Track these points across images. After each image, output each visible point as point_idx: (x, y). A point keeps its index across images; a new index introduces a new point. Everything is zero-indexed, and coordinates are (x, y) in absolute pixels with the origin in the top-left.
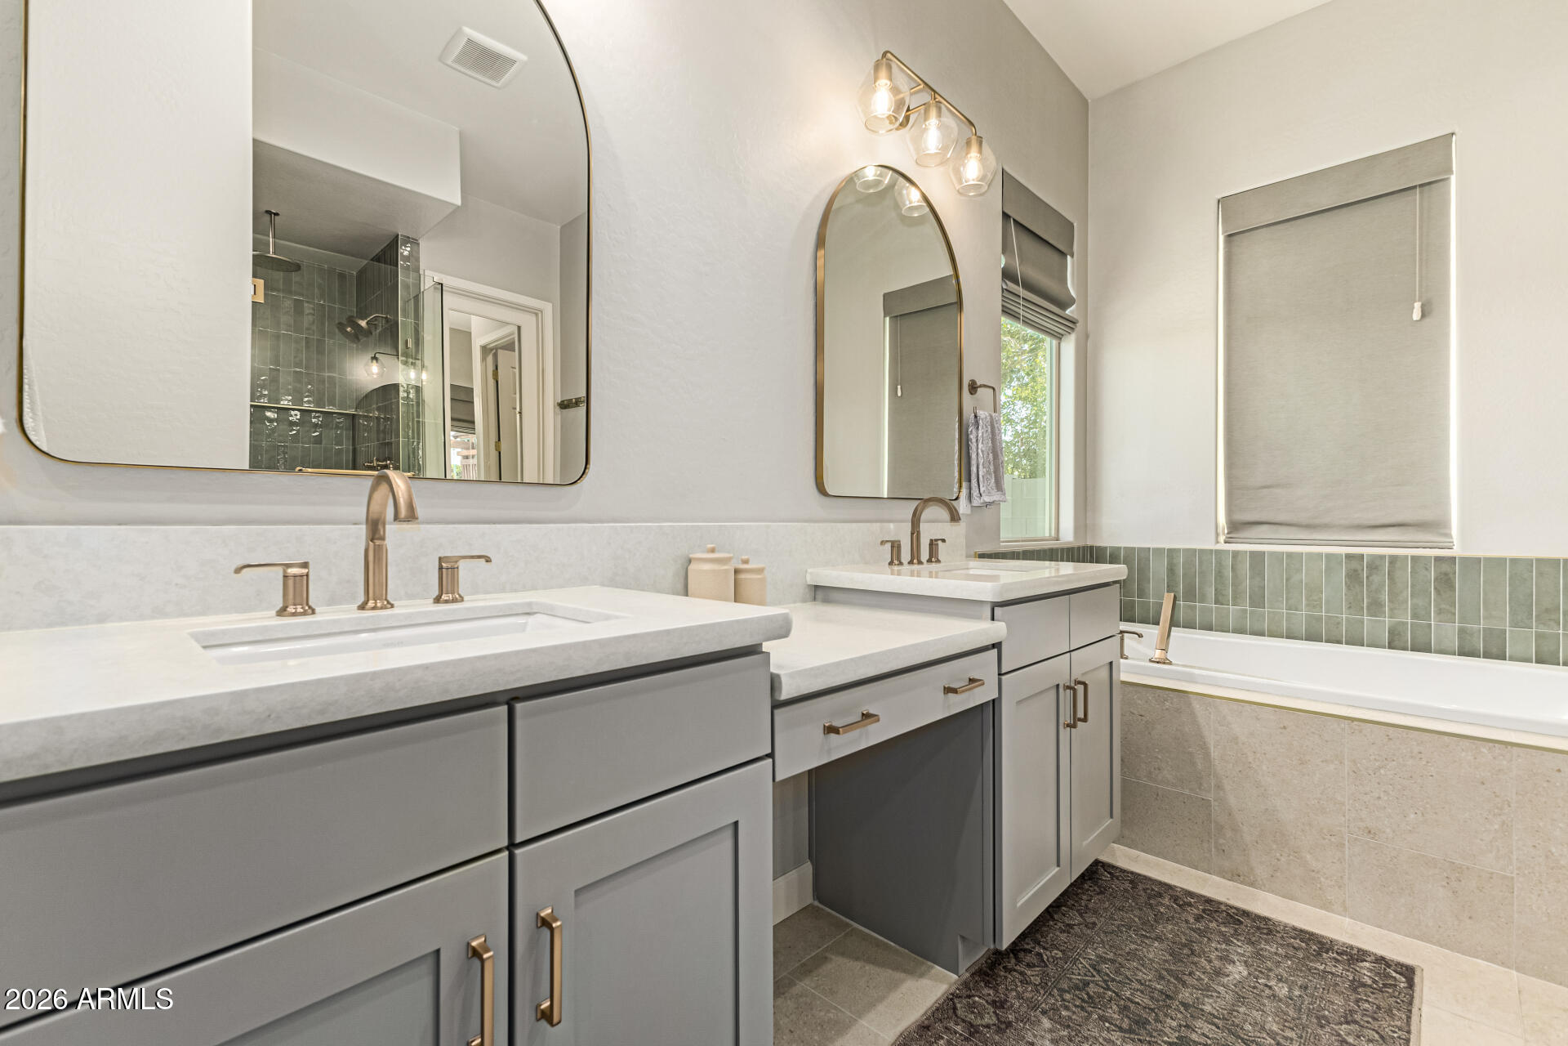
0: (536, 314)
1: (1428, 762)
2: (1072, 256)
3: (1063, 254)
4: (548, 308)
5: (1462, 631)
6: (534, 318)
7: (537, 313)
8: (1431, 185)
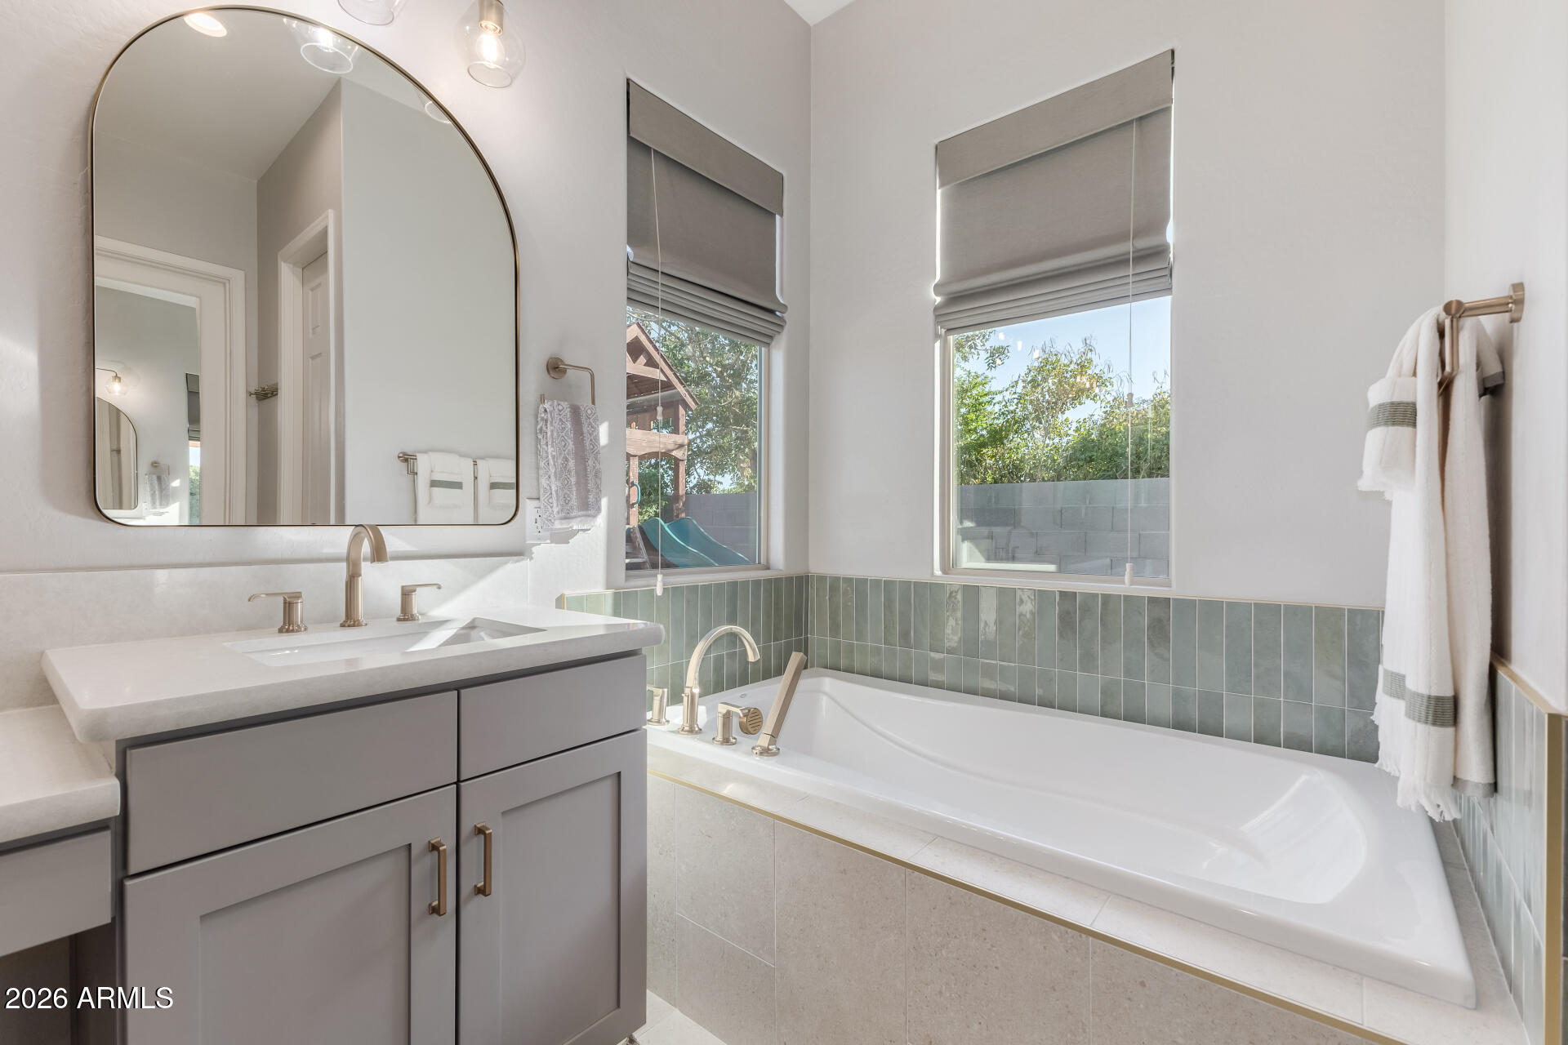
0: (224, 284)
1: (992, 946)
2: (782, 215)
3: (773, 215)
4: (238, 277)
5: (1177, 694)
6: (222, 288)
7: (223, 282)
8: (1152, 119)
